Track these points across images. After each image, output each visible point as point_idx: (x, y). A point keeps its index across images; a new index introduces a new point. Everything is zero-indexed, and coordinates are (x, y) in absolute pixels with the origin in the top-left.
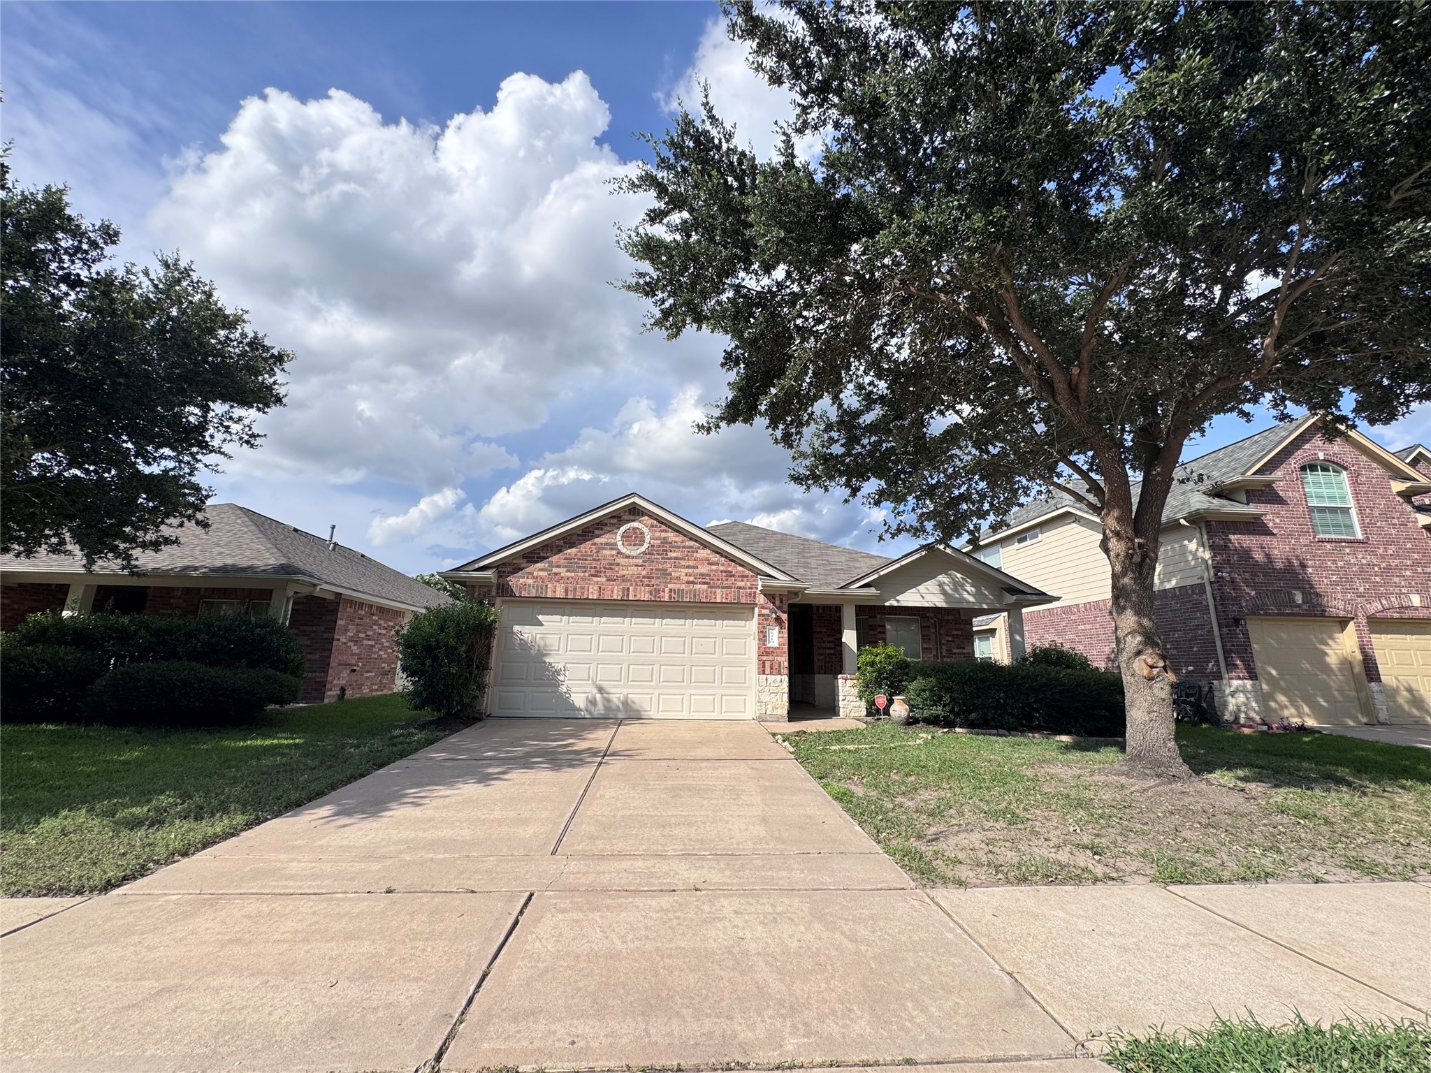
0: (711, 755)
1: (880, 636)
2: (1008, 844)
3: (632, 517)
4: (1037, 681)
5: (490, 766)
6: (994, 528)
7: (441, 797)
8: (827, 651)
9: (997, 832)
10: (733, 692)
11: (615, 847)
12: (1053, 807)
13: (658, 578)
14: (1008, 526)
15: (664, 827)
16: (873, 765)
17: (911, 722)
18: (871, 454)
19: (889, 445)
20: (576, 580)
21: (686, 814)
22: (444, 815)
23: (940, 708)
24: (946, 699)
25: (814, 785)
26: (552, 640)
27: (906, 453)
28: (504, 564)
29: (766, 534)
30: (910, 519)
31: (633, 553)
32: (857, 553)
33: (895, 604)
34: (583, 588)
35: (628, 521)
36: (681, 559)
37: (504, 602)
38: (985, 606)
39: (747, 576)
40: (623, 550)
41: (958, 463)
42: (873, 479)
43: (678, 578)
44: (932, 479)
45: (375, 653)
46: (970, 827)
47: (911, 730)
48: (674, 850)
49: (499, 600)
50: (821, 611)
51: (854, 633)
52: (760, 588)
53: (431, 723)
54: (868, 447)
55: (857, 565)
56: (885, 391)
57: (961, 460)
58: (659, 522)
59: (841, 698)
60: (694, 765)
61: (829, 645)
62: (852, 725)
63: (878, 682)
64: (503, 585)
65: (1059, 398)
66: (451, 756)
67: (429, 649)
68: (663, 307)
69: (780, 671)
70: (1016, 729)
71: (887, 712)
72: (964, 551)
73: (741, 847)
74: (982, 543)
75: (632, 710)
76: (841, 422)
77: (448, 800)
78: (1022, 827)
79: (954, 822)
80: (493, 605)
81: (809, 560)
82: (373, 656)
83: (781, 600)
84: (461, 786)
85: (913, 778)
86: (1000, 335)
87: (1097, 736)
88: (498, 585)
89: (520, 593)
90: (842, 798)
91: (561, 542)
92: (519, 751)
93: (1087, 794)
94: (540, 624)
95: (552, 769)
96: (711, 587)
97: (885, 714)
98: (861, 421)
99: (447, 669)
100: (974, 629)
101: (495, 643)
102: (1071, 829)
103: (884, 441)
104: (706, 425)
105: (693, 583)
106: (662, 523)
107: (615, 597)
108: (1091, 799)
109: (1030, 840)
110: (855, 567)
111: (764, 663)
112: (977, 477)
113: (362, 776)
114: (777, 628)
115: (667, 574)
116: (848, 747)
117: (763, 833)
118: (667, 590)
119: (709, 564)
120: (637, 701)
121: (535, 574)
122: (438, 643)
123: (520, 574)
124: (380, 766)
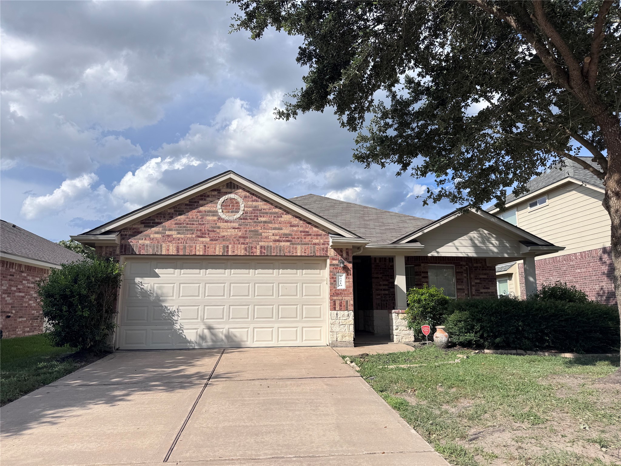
0: (295, 374)
1: (423, 280)
2: (533, 441)
3: (229, 190)
4: (548, 312)
5: (117, 389)
6: (516, 193)
7: (74, 416)
8: (383, 292)
9: (524, 431)
10: (311, 325)
11: (217, 454)
12: (566, 410)
13: (251, 237)
14: (527, 191)
15: (257, 435)
16: (422, 380)
17: (449, 345)
18: (418, 136)
19: (433, 127)
20: (185, 240)
21: (275, 424)
22: (76, 431)
23: (473, 335)
24: (477, 327)
25: (376, 397)
26: (167, 289)
27: (447, 133)
28: (125, 229)
29: (336, 203)
30: (450, 187)
31: (231, 218)
32: (405, 216)
33: (435, 254)
34: (191, 247)
35: (226, 193)
36: (269, 222)
37: (126, 259)
38: (506, 255)
39: (320, 235)
40: (223, 216)
41: (489, 140)
42: (420, 156)
43: (267, 237)
44: (468, 153)
45: (26, 302)
46: (502, 428)
47: (450, 352)
48: (266, 454)
49: (122, 258)
50: (378, 261)
51: (404, 278)
52: (331, 244)
53: (71, 356)
54: (417, 130)
55: (406, 225)
56: (430, 84)
57: (491, 138)
58: (251, 194)
59: (394, 327)
60: (281, 383)
61: (384, 287)
62: (404, 348)
63: (423, 315)
64: (126, 246)
65: (573, 84)
66: (85, 383)
67: (64, 297)
68: (248, 10)
69: (347, 307)
70: (531, 350)
71: (431, 338)
72: (491, 213)
73: (320, 450)
74: (507, 206)
75: (233, 341)
76: (394, 111)
77: (80, 418)
78: (543, 427)
79: (490, 424)
80: (118, 261)
81: (368, 223)
82: (24, 305)
83: (347, 254)
84: (91, 406)
85: (454, 390)
86: (525, 31)
87: (593, 353)
88: (122, 246)
89: (140, 251)
90: (399, 407)
91: (173, 211)
92: (140, 376)
93: (591, 399)
94: (157, 276)
95: (166, 390)
96: (293, 244)
97: (429, 340)
98: (411, 109)
99: (80, 313)
100: (497, 274)
101: (120, 292)
102: (582, 427)
103: (429, 125)
104: (285, 111)
105: (278, 241)
106: (253, 194)
107: (217, 253)
108: (595, 403)
109: (550, 437)
110: (404, 227)
111: (335, 302)
112: (503, 152)
113: (10, 401)
114: (344, 275)
115: (258, 235)
116: (402, 366)
117: (337, 438)
118: (258, 247)
119: (291, 226)
120: (238, 335)
121: (152, 236)
122: (72, 293)
123: (138, 236)
124: (26, 393)
